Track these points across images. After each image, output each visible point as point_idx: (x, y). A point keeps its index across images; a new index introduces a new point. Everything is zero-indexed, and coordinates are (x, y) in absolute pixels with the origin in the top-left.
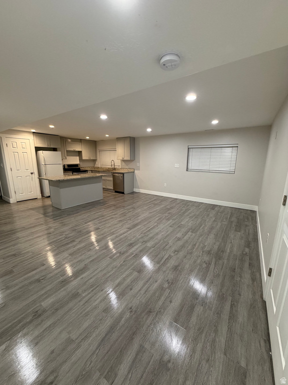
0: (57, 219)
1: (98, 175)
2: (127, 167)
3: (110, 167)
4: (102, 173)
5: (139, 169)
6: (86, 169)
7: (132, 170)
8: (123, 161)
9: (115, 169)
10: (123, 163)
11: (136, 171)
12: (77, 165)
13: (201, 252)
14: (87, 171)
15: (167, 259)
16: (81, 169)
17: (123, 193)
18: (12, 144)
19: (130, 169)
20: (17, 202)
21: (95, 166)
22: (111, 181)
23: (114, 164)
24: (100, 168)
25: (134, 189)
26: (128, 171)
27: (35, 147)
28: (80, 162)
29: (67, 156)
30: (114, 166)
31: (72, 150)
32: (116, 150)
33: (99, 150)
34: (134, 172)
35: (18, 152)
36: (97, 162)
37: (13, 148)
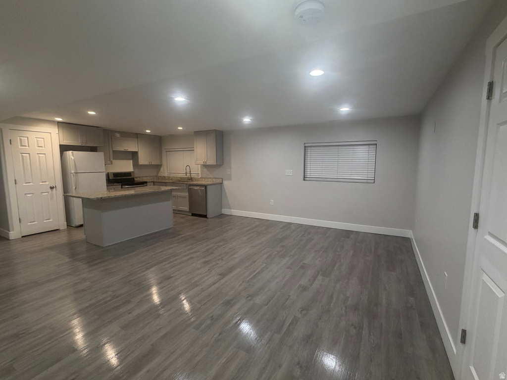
0: (97, 264)
1: (164, 188)
2: (211, 176)
3: (183, 176)
4: (170, 186)
5: (229, 178)
6: (145, 180)
7: (219, 181)
8: (205, 166)
9: (191, 179)
10: (205, 169)
11: (225, 183)
12: (129, 174)
13: (344, 309)
14: (146, 182)
15: (292, 323)
16: (136, 179)
17: (205, 216)
18: (21, 140)
19: (216, 178)
20: (22, 237)
21: (159, 175)
22: (185, 197)
23: (190, 172)
24: (167, 178)
25: (223, 210)
26: (213, 181)
27: (60, 145)
28: (134, 169)
29: (114, 159)
30: (190, 174)
31: (122, 149)
32: (194, 150)
33: (167, 150)
34: (222, 183)
35: (29, 154)
36: (162, 169)
37: (22, 146)
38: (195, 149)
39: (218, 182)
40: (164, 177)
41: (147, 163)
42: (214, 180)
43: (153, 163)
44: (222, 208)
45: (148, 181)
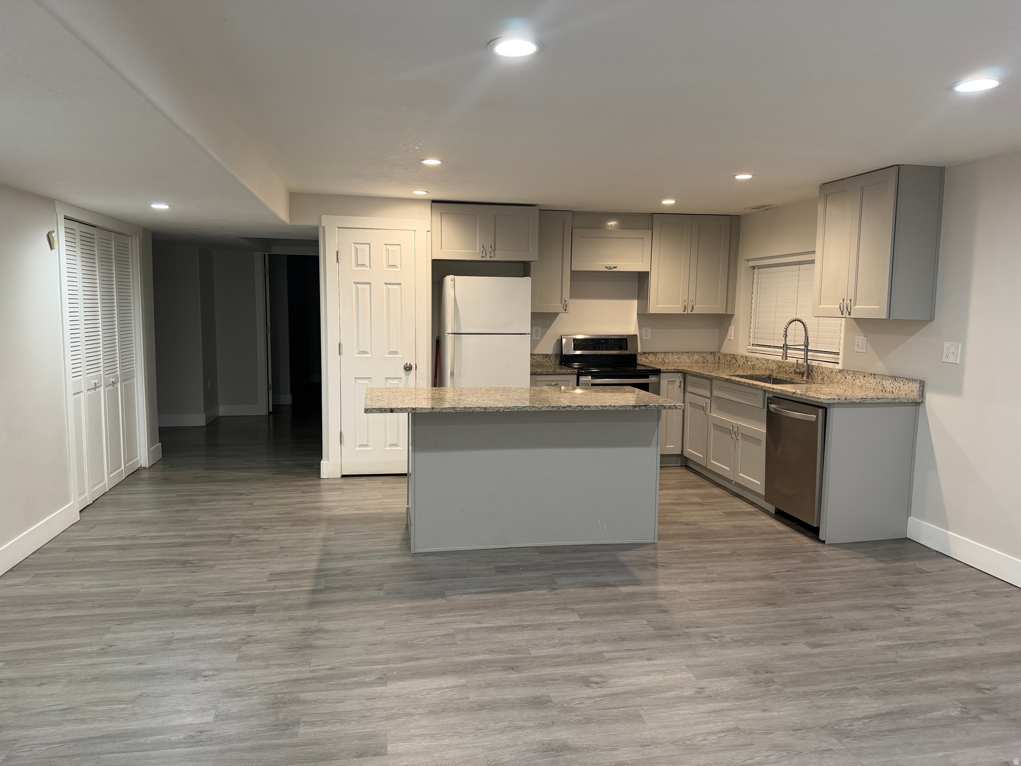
2: (879, 367)
3: (776, 356)
5: (954, 387)
7: (908, 391)
8: (864, 324)
9: (807, 373)
10: (860, 339)
11: (932, 400)
12: (621, 342)
16: (641, 360)
17: (813, 531)
18: (357, 250)
19: (895, 378)
20: (344, 476)
21: (724, 350)
22: (757, 441)
23: (806, 345)
24: (741, 361)
25: (912, 520)
26: (884, 390)
27: (434, 261)
28: (640, 326)
29: (573, 296)
30: (807, 350)
31: (600, 265)
32: (813, 262)
33: (751, 264)
34: (918, 404)
35: (369, 283)
36: (732, 329)
37: (358, 265)
38: (817, 257)
39: (902, 394)
40: (734, 357)
41: (677, 309)
42: (887, 383)
43: (699, 309)
44: (909, 514)
45: (662, 368)
